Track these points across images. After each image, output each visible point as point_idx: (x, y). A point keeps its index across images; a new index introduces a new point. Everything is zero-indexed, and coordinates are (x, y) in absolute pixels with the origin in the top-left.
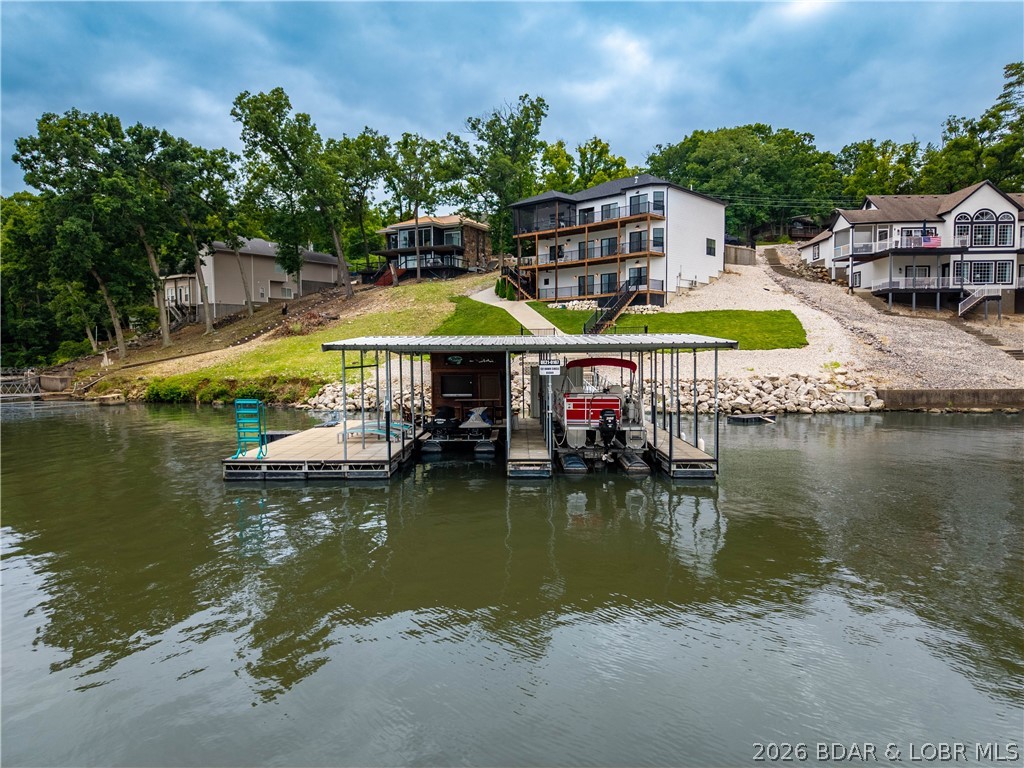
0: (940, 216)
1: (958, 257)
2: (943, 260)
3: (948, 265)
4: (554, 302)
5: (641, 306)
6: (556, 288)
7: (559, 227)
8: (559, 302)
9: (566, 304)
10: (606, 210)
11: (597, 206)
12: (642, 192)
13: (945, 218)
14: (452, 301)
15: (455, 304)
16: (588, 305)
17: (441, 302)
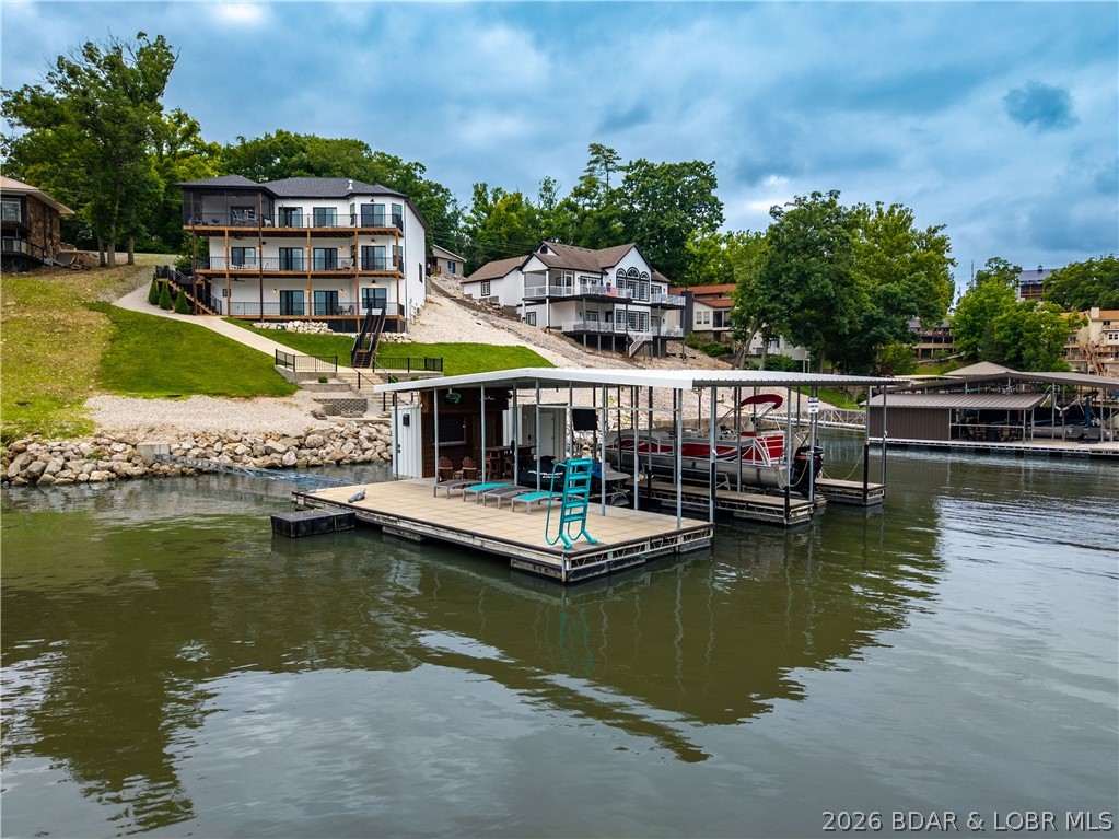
0: (603, 269)
1: (623, 307)
2: (608, 307)
3: (611, 313)
4: (259, 320)
5: (394, 334)
6: (262, 303)
7: (264, 226)
8: (266, 321)
9: (285, 324)
10: (321, 215)
11: (307, 208)
12: (378, 201)
13: (607, 271)
14: (94, 310)
15: (102, 314)
16: (318, 328)
17: (73, 310)
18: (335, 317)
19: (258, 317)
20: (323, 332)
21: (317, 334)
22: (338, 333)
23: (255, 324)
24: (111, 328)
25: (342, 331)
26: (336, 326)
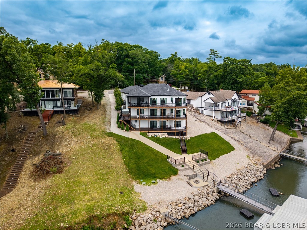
0: (227, 99)
14: (109, 136)
15: (112, 138)
16: (165, 135)
17: (105, 138)
18: (169, 131)
19: (148, 131)
20: (166, 137)
21: (165, 137)
22: (170, 137)
23: (148, 134)
24: (118, 145)
25: (171, 135)
26: (169, 134)
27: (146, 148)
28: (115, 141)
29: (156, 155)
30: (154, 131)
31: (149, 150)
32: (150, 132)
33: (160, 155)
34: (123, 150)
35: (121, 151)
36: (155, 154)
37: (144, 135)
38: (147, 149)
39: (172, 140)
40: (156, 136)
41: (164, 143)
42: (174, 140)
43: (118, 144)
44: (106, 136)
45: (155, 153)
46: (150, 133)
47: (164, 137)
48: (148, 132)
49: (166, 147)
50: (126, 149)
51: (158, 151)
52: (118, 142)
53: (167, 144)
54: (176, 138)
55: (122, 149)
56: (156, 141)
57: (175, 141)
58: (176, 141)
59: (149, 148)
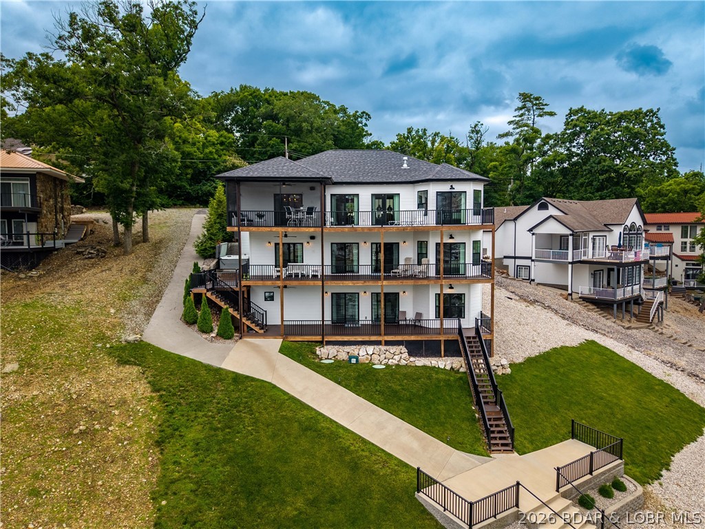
0: (606, 226)
11: (364, 194)
12: (458, 187)
13: (611, 228)
14: (123, 362)
15: (135, 370)
16: (398, 356)
17: (97, 368)
18: (413, 338)
19: (319, 338)
20: (403, 362)
21: (397, 365)
22: (421, 362)
23: (319, 351)
24: (153, 408)
25: (421, 356)
26: (415, 349)
27: (300, 423)
28: (143, 388)
29: (355, 467)
30: (346, 338)
31: (319, 434)
32: (329, 343)
33: (375, 462)
34: (172, 436)
35: (159, 443)
36: (347, 458)
37: (299, 355)
38: (307, 429)
39: (429, 378)
40: (354, 361)
41: (395, 393)
42: (442, 376)
43: (154, 404)
44: (107, 361)
45: (346, 450)
46: (329, 347)
47: (390, 362)
48: (321, 343)
49: (407, 415)
50: (193, 434)
51: (364, 441)
52: (158, 391)
53: (410, 401)
54: (448, 368)
55: (169, 431)
56: (357, 385)
57: (445, 381)
58: (448, 384)
59: (317, 421)
